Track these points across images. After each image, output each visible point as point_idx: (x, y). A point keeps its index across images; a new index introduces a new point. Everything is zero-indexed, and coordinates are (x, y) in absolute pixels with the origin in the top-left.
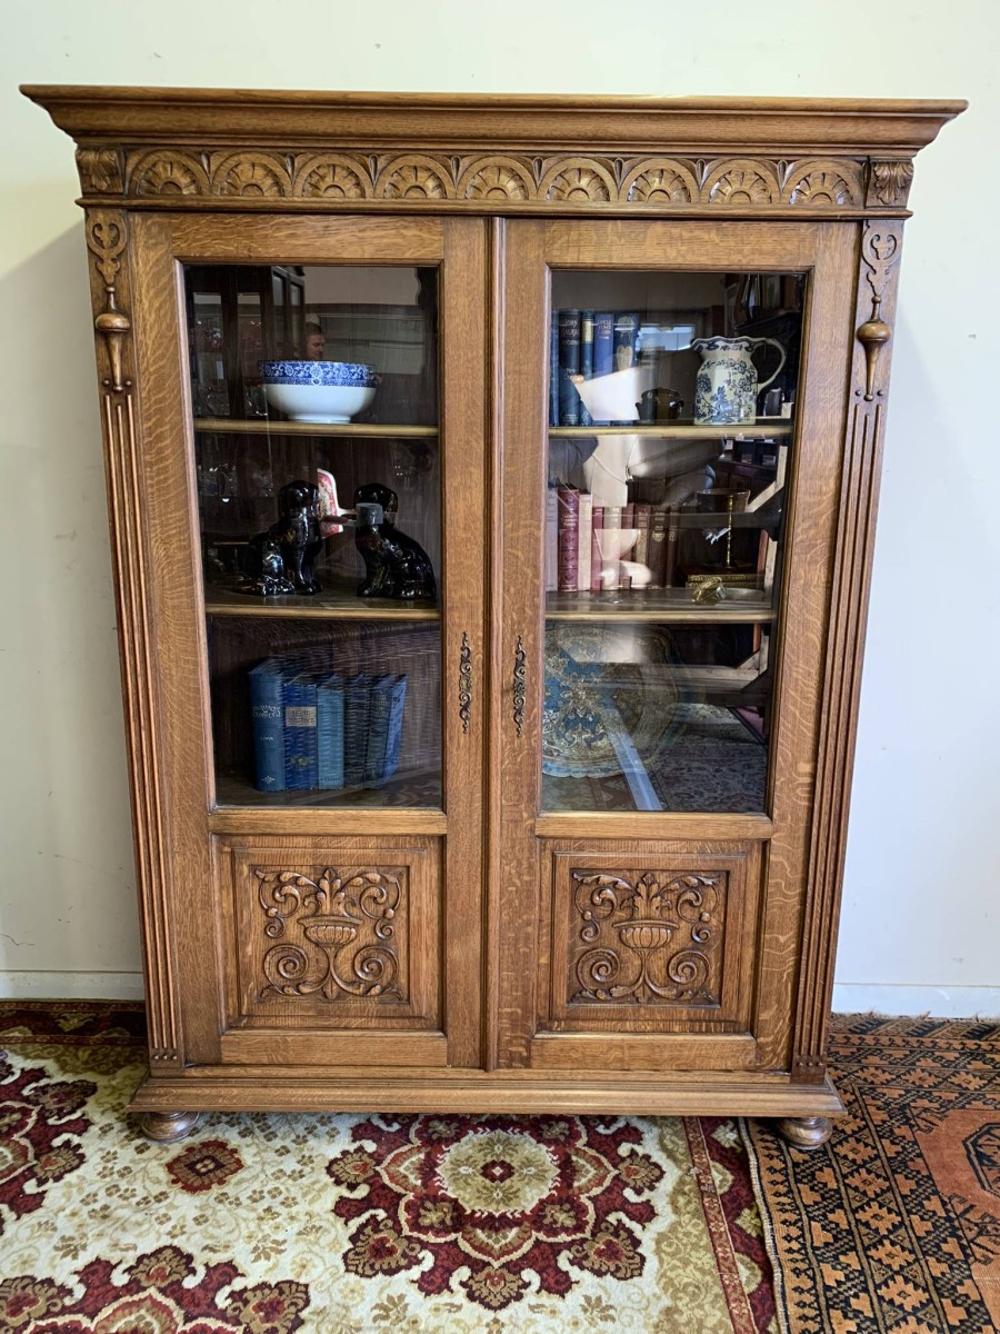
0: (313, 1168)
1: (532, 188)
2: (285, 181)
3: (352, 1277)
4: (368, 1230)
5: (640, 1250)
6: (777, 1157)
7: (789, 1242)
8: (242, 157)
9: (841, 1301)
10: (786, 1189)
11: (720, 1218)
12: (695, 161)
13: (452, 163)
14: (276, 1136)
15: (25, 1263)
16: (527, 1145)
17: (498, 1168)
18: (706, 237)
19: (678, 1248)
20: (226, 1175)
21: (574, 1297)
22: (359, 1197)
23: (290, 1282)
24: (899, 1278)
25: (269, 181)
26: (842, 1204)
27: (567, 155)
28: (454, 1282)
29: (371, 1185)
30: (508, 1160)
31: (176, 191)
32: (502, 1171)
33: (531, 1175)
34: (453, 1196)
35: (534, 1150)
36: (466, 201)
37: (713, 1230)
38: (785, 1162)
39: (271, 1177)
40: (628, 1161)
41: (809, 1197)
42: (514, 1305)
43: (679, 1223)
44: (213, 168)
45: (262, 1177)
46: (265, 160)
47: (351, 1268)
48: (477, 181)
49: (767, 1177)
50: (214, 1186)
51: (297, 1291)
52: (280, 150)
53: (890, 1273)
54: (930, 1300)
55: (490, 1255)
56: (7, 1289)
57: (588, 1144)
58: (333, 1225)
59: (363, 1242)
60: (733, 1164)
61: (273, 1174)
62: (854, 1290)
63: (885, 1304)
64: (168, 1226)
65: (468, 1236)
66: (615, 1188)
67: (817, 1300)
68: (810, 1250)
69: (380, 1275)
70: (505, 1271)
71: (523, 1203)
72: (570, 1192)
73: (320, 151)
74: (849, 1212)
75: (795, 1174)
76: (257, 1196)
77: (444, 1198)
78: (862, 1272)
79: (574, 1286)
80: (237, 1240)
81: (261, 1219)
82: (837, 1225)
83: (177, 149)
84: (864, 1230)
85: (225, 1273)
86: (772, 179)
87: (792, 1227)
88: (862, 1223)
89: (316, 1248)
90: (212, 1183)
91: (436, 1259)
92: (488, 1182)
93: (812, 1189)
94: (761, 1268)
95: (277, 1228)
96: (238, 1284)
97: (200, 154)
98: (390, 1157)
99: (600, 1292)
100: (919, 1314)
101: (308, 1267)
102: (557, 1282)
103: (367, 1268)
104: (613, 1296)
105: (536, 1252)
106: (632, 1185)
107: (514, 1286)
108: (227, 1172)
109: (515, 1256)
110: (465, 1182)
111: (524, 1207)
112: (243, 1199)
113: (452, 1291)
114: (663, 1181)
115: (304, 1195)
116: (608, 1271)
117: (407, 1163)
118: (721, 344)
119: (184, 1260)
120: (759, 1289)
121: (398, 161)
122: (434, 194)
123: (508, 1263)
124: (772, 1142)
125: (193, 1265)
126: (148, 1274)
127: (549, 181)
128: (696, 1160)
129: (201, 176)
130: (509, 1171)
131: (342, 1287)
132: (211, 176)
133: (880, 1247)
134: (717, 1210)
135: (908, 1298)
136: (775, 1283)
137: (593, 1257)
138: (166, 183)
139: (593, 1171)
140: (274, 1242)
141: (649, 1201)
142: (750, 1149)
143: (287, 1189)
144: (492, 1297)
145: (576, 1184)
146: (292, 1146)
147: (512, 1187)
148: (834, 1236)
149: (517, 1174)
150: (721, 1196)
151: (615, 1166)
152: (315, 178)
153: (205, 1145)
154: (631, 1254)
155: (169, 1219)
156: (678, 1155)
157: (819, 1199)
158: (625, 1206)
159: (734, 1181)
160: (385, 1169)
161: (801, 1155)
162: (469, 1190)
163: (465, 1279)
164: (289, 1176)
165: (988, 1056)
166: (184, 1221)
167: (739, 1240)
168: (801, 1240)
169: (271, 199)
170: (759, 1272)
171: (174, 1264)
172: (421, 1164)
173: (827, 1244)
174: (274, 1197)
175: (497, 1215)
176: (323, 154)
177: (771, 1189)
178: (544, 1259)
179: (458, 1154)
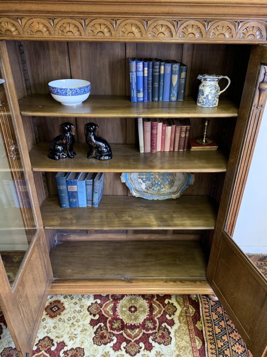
0: (84, 309)
1: (144, 32)
2: (51, 29)
3: (95, 346)
4: (99, 330)
5: (170, 336)
6: (207, 304)
7: (209, 332)
8: (34, 20)
9: (222, 352)
10: (209, 314)
11: (191, 324)
12: (206, 21)
13: (114, 22)
14: (73, 298)
15: (9, 342)
16: (141, 300)
17: (133, 308)
19: (180, 335)
20: (61, 312)
21: (153, 351)
22: (96, 319)
23: (79, 348)
24: (237, 344)
25: (45, 29)
26: (223, 319)
27: (157, 19)
28: (122, 347)
29: (99, 315)
30: (135, 305)
31: (10, 33)
32: (134, 309)
33: (142, 311)
34: (121, 318)
35: (142, 302)
36: (119, 37)
37: (190, 328)
38: (209, 306)
39: (73, 312)
40: (167, 305)
41: (215, 317)
42: (138, 354)
43: (181, 326)
44: (23, 24)
45: (70, 312)
46: (43, 21)
47: (95, 343)
48: (123, 29)
49: (204, 310)
50: (58, 316)
51: (81, 351)
52: (48, 17)
53: (235, 342)
54: (245, 351)
55: (131, 338)
56: (5, 351)
57: (157, 300)
58: (90, 328)
59: (98, 334)
60: (195, 306)
61: (73, 311)
62: (226, 348)
63: (233, 352)
64: (46, 330)
65: (125, 332)
66: (164, 315)
67: (216, 352)
68: (215, 335)
69: (103, 345)
70: (135, 343)
71: (140, 320)
72: (152, 316)
73: (63, 18)
74: (225, 322)
75: (212, 309)
76: (69, 319)
77: (119, 319)
78: (228, 342)
79: (153, 348)
80: (64, 334)
81: (71, 327)
82: (222, 326)
83: (8, 17)
84: (229, 328)
85: (62, 345)
86: (234, 28)
87: (210, 328)
88: (229, 325)
89: (85, 336)
90: (57, 315)
91: (117, 339)
92: (130, 313)
93: (216, 314)
94: (202, 341)
95: (75, 330)
96: (66, 349)
97: (18, 18)
98: (104, 305)
99: (160, 350)
100: (242, 355)
101: (84, 343)
102: (149, 347)
103: (99, 343)
104: (163, 351)
105: (143, 337)
106: (168, 314)
107: (138, 348)
108: (61, 311)
109: (138, 338)
110: (124, 313)
111: (140, 321)
112: (66, 320)
113: (121, 350)
114: (177, 312)
115: (82, 318)
116: (162, 342)
117: (109, 307)
118: (208, 79)
119: (51, 341)
120: (201, 348)
121: (93, 21)
122: (107, 34)
123: (136, 340)
124: (206, 299)
125: (54, 343)
126: (42, 346)
127: (150, 29)
128: (186, 305)
129: (19, 27)
130: (136, 309)
131: (93, 349)
132: (23, 27)
133: (233, 333)
134: (191, 321)
135: (240, 350)
136: (205, 347)
137: (158, 338)
138: (6, 30)
139: (158, 309)
140: (75, 334)
141: (173, 319)
142: (200, 301)
143: (77, 316)
144: (132, 352)
145: (154, 313)
146: (78, 302)
147: (137, 315)
148: (221, 330)
149: (138, 310)
150: (192, 317)
151: (164, 307)
152: (62, 28)
153: (55, 302)
154: (168, 337)
155: (46, 327)
156: (181, 303)
157: (217, 317)
158: (166, 321)
159: (195, 311)
160: (103, 309)
161: (213, 303)
162: (125, 316)
163: (125, 346)
164: (78, 312)
165: (264, 267)
166: (50, 328)
167: (196, 332)
168: (212, 332)
169: (46, 36)
170: (201, 342)
171: (48, 343)
172: (112, 307)
173: (219, 333)
174: (74, 319)
175: (133, 324)
176: (65, 18)
177: (205, 314)
178: (145, 339)
179: (122, 304)
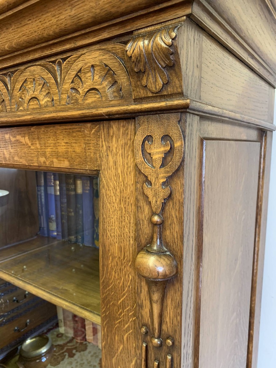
18: (22, 140)
